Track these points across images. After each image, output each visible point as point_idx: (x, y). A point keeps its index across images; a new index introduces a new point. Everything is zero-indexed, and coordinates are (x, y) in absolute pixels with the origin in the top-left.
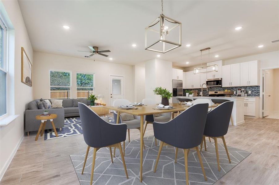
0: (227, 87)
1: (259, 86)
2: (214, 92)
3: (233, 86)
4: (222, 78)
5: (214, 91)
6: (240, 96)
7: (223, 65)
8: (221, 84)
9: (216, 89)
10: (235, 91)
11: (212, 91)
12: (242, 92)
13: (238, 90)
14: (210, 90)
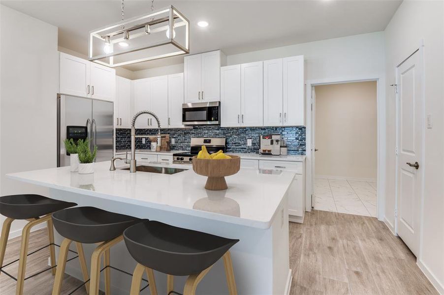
0: (233, 128)
1: (305, 128)
2: (202, 140)
3: (247, 124)
4: (220, 102)
5: (202, 137)
6: (268, 153)
7: (223, 64)
8: (217, 118)
9: (206, 132)
10: (251, 140)
11: (198, 136)
12: (274, 142)
13: (263, 138)
14: (193, 133)
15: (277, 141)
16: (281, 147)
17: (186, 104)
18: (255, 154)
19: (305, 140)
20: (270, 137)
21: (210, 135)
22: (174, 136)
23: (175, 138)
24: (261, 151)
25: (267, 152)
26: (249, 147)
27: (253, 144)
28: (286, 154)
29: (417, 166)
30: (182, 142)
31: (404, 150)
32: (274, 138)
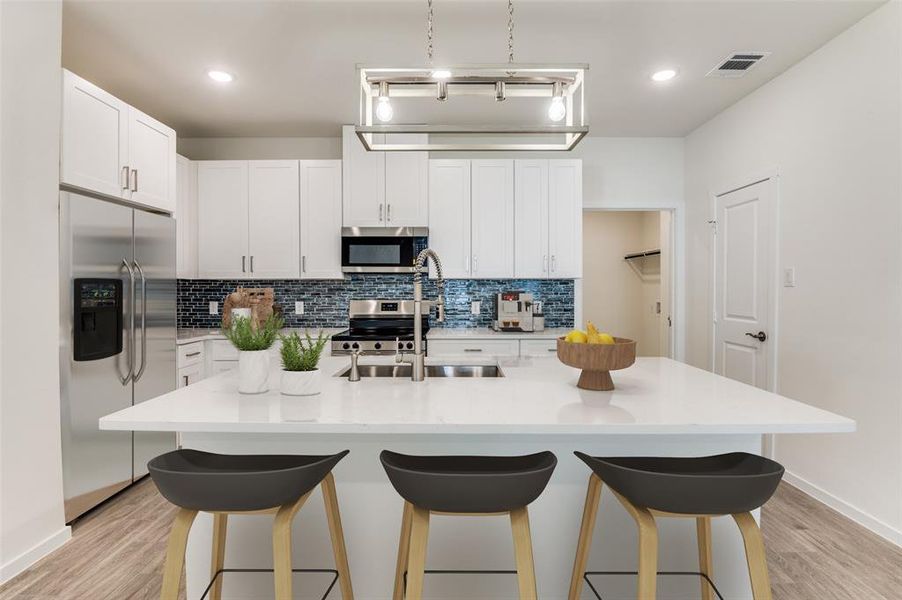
1: (573, 281)
2: (377, 303)
4: (426, 229)
5: (375, 298)
9: (384, 286)
10: (478, 303)
11: (362, 296)
12: (523, 307)
13: (503, 299)
14: (351, 290)
15: (528, 304)
16: (534, 315)
17: (349, 229)
18: (486, 329)
19: (572, 303)
20: (515, 296)
21: (391, 295)
22: (304, 297)
23: (303, 300)
24: (499, 323)
25: (511, 326)
26: (474, 316)
27: (483, 310)
28: (542, 327)
29: (762, 337)
30: (322, 310)
31: (729, 316)
32: (523, 298)
